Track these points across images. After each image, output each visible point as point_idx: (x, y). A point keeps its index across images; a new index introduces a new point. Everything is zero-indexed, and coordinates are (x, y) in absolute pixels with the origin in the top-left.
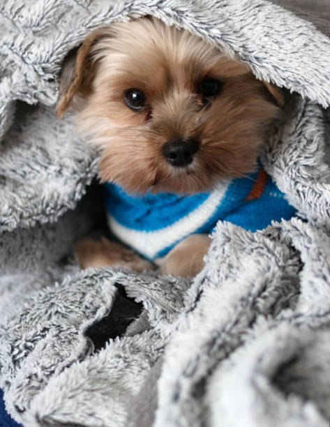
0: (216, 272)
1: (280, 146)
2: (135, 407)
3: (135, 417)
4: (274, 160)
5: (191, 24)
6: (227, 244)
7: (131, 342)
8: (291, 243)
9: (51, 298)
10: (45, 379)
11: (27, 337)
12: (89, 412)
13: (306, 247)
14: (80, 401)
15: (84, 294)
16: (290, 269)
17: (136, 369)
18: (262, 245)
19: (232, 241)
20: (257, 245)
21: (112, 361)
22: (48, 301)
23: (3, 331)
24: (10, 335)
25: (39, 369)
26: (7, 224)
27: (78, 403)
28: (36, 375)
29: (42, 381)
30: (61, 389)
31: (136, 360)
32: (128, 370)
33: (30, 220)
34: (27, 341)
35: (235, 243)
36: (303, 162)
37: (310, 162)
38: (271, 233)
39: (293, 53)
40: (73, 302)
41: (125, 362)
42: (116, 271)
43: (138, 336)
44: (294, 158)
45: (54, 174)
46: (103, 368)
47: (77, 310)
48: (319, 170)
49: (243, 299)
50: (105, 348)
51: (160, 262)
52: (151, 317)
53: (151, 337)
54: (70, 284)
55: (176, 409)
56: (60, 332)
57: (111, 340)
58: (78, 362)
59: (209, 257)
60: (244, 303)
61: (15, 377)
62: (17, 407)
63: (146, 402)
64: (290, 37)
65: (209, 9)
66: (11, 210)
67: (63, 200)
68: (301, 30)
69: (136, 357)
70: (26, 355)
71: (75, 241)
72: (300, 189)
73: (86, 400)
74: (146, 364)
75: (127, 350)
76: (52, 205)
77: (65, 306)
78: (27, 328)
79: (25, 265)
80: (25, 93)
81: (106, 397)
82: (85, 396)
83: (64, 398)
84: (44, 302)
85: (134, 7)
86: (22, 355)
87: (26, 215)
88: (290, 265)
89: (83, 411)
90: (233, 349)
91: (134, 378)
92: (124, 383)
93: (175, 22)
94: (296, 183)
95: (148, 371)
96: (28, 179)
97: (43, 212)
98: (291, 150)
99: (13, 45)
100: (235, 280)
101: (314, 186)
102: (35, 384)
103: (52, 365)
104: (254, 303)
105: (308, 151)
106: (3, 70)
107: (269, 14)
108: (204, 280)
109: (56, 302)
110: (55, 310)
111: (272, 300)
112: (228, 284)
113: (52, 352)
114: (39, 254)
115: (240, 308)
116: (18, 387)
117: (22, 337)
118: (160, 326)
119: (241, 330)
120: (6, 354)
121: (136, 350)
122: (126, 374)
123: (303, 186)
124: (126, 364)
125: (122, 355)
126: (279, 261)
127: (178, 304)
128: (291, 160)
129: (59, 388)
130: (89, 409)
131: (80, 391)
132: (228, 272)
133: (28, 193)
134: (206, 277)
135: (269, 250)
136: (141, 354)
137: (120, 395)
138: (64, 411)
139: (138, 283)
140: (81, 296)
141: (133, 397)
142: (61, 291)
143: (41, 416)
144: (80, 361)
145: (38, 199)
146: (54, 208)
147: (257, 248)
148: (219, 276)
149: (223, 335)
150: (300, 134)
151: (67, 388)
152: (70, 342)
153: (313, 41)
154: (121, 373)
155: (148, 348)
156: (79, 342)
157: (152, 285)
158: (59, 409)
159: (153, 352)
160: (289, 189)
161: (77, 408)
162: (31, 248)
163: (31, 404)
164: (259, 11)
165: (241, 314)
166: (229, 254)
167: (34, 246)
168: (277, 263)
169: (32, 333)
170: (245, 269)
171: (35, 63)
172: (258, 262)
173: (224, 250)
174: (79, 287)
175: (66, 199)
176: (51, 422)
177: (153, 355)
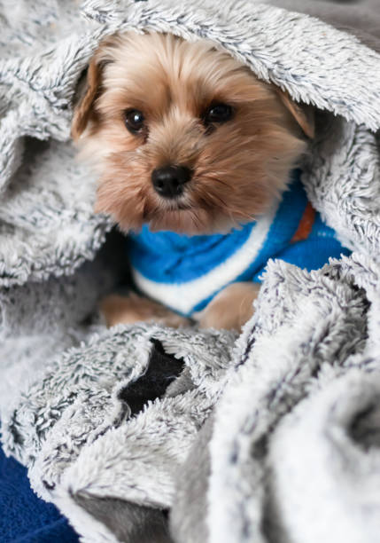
0: (270, 317)
1: (329, 178)
2: (185, 474)
3: (186, 486)
4: (323, 194)
5: (217, 39)
6: (281, 284)
7: (173, 403)
8: (353, 281)
9: (78, 360)
10: (76, 449)
11: (52, 404)
12: (131, 483)
13: (371, 284)
14: (119, 471)
15: (115, 354)
16: (354, 310)
17: (180, 433)
18: (320, 285)
19: (286, 281)
20: (315, 285)
21: (153, 425)
22: (75, 363)
23: (24, 398)
24: (33, 403)
25: (69, 439)
26: (16, 277)
27: (117, 474)
28: (65, 445)
29: (72, 452)
30: (96, 458)
31: (181, 423)
32: (172, 434)
33: (42, 272)
34: (52, 409)
35: (289, 283)
36: (359, 193)
37: (367, 193)
38: (329, 271)
39: (336, 68)
40: (103, 363)
41: (168, 426)
42: (149, 326)
43: (180, 396)
44: (348, 190)
45: (69, 219)
46: (142, 434)
47: (108, 371)
48: (376, 202)
49: (303, 346)
50: (143, 411)
51: (198, 316)
52: (194, 374)
53: (195, 397)
54: (98, 343)
55: (235, 472)
56: (90, 396)
57: (150, 402)
58: (113, 428)
59: (260, 302)
60: (305, 350)
61: (40, 450)
62: (45, 483)
63: (197, 468)
64: (332, 51)
65: (238, 22)
66: (20, 260)
67: (80, 249)
68: (343, 44)
69: (180, 419)
70: (52, 425)
71: (100, 298)
72: (358, 223)
73: (126, 470)
74: (192, 427)
75: (170, 412)
76: (67, 254)
77: (93, 369)
78: (52, 395)
79: (41, 325)
80: (35, 127)
81: (149, 466)
82: (125, 465)
83: (100, 468)
84: (70, 364)
85: (151, 21)
86: (48, 424)
87: (37, 266)
88: (353, 306)
89: (123, 483)
90: (296, 402)
91: (179, 444)
92: (168, 450)
93: (199, 38)
94: (353, 217)
95: (195, 436)
96: (40, 227)
97: (58, 263)
98: (343, 181)
99: (18, 71)
100: (291, 326)
101: (374, 218)
102: (65, 456)
103: (83, 434)
104: (317, 349)
105: (362, 181)
106: (8, 102)
107: (306, 28)
108: (254, 328)
109: (84, 364)
110: (83, 372)
111: (336, 345)
112: (283, 331)
113: (82, 419)
114: (57, 312)
115: (301, 356)
116: (46, 460)
117: (46, 405)
118: (205, 384)
119: (304, 380)
120: (29, 425)
121: (180, 412)
122: (170, 439)
123: (361, 220)
124: (169, 428)
125: (164, 418)
126: (342, 301)
127: (224, 359)
128: (344, 192)
129: (93, 458)
130: (130, 480)
131: (118, 460)
132: (283, 316)
133: (40, 241)
134: (256, 324)
135: (329, 291)
136: (186, 416)
137: (164, 463)
138: (101, 483)
139: (176, 337)
140: (111, 355)
141: (179, 465)
142: (89, 352)
143: (75, 490)
144: (116, 428)
145: (51, 249)
146: (70, 258)
147: (315, 288)
148: (273, 322)
149: (284, 386)
150: (352, 163)
151: (104, 457)
152: (102, 408)
153: (358, 55)
154: (163, 438)
155: (193, 410)
156: (113, 406)
157: (193, 339)
158: (96, 481)
159: (199, 413)
160: (345, 224)
161: (116, 479)
162: (48, 305)
163: (61, 478)
164: (295, 25)
165: (303, 362)
166: (284, 296)
167: (51, 303)
168: (339, 304)
169: (58, 399)
170: (302, 312)
171: (44, 89)
172: (317, 304)
173: (277, 291)
174: (109, 346)
175: (83, 248)
176: (87, 497)
177: (199, 416)
